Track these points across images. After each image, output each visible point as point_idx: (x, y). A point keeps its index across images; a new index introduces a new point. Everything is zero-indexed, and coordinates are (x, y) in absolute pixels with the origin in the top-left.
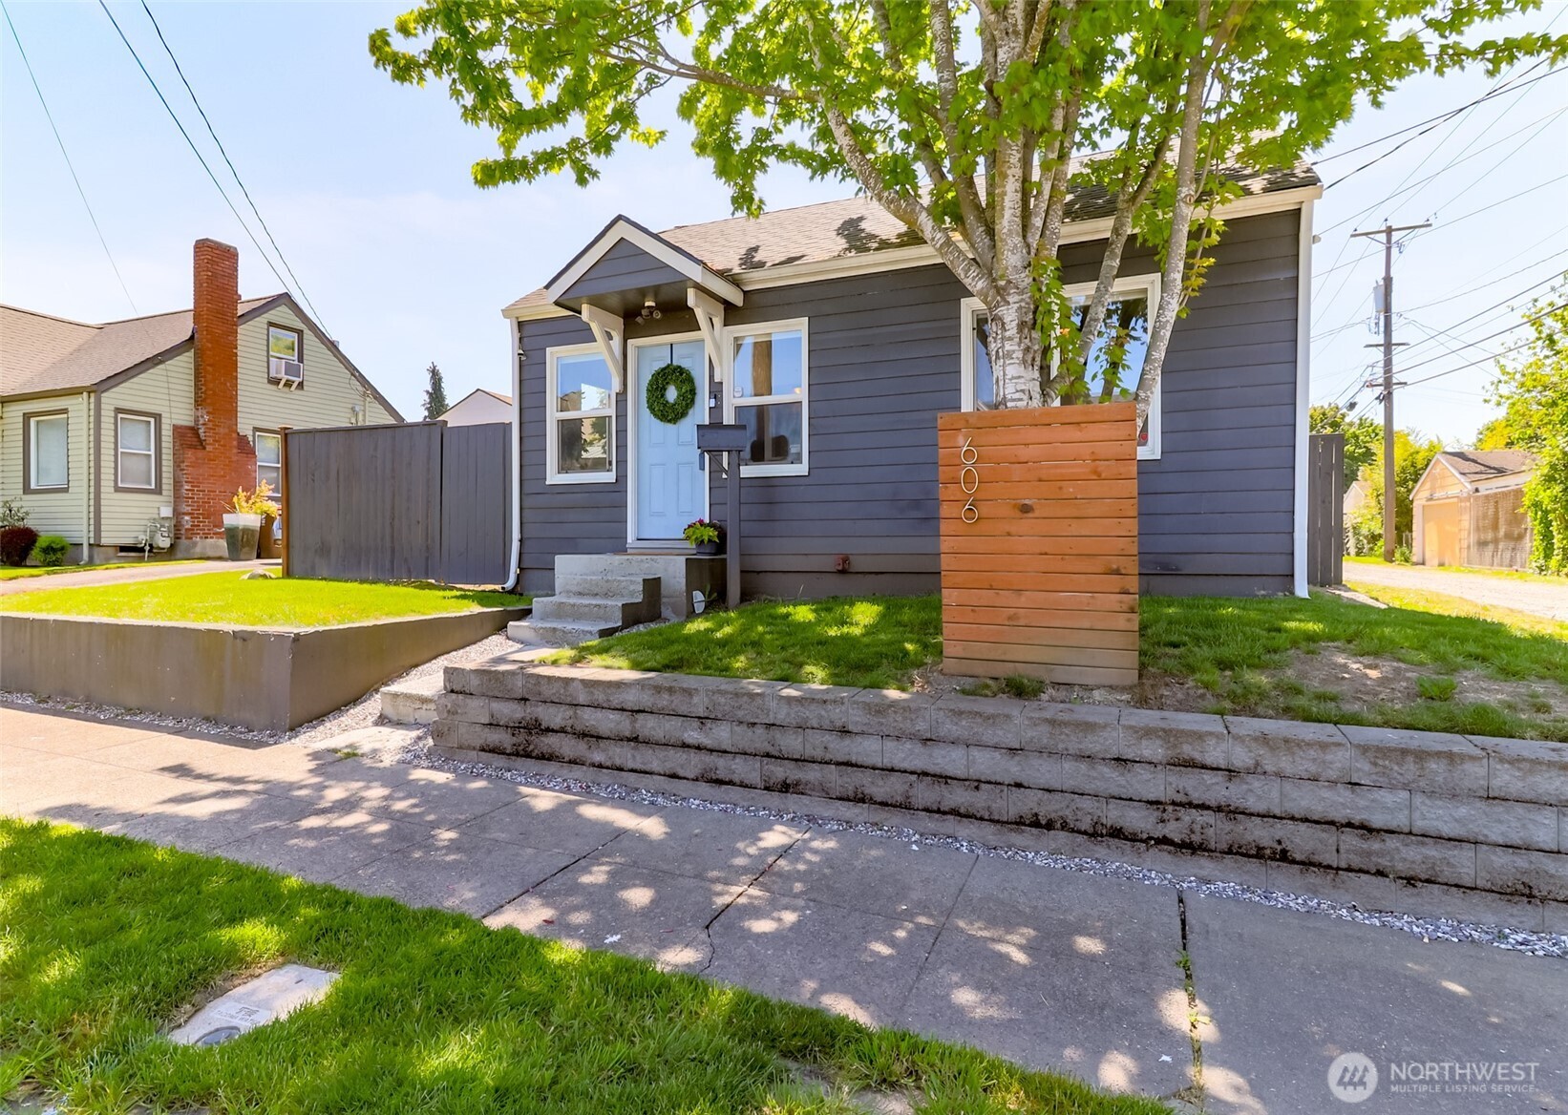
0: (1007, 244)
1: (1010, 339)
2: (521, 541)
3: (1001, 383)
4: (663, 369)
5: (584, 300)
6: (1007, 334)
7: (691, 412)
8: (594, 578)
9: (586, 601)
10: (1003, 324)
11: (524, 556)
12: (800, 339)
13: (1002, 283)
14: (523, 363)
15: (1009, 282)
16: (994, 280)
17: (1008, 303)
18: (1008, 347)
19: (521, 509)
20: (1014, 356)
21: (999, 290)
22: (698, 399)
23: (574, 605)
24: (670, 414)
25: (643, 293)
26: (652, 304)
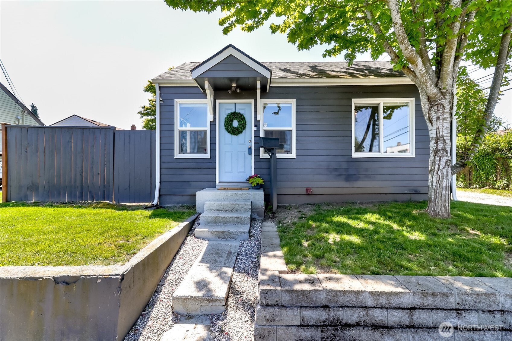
0: (449, 76)
2: (160, 183)
4: (232, 113)
6: (446, 111)
7: (244, 131)
8: (225, 203)
11: (161, 189)
12: (291, 107)
13: (444, 91)
14: (161, 105)
15: (447, 91)
16: (440, 89)
17: (446, 99)
19: (160, 169)
21: (443, 94)
22: (247, 127)
24: (235, 132)
25: (231, 80)
26: (235, 85)
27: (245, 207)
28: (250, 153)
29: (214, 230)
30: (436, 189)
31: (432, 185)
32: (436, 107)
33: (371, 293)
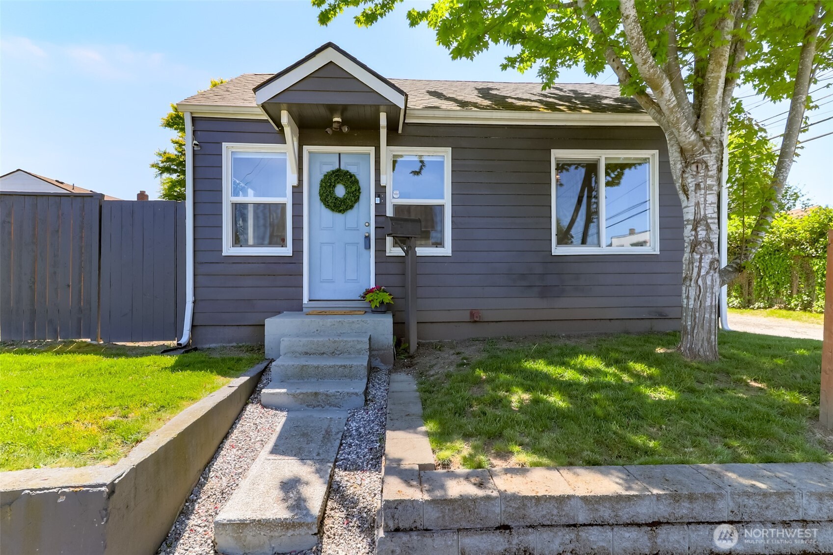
0: (716, 112)
1: (712, 177)
2: (194, 302)
3: (702, 206)
4: (333, 172)
5: (285, 106)
6: (710, 173)
9: (331, 362)
10: (707, 167)
13: (708, 138)
14: (196, 153)
15: (713, 138)
16: (701, 136)
17: (710, 152)
18: (709, 182)
19: (195, 275)
20: (714, 188)
21: (706, 144)
22: (363, 197)
23: (318, 367)
24: (340, 206)
26: (339, 119)
27: (359, 347)
28: (368, 247)
29: (298, 391)
30: (694, 310)
31: (688, 304)
32: (694, 167)
33: (584, 499)
